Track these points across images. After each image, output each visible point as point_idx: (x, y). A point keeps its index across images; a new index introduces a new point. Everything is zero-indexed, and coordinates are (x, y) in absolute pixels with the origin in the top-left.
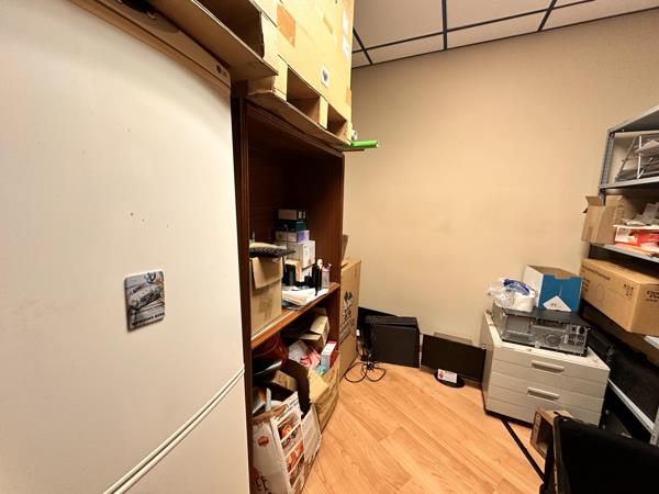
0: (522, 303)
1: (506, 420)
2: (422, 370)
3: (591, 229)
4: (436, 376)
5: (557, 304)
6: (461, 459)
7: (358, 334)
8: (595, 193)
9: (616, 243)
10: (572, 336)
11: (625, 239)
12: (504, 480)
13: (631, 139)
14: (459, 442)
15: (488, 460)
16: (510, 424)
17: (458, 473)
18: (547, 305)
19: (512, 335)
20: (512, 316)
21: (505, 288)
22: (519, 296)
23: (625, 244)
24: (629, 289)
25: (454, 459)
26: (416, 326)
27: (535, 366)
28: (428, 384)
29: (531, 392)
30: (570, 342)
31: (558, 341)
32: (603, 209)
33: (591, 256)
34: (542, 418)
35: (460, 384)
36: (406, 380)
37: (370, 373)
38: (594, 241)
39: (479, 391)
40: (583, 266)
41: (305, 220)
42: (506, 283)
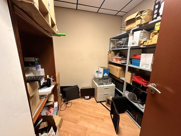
0: (101, 76)
1: (100, 102)
2: (81, 98)
3: (109, 58)
4: (85, 99)
5: (106, 75)
6: (96, 116)
7: (61, 95)
8: (109, 51)
9: (113, 61)
10: (109, 81)
11: (114, 60)
12: (105, 116)
13: (114, 40)
14: (94, 112)
15: (100, 113)
16: (102, 103)
17: (96, 120)
18: (104, 75)
19: (100, 83)
20: (100, 79)
21: (97, 73)
22: (100, 74)
23: (114, 61)
24: (117, 69)
25: (95, 117)
26: (78, 88)
27: (105, 89)
28: (83, 101)
29: (105, 94)
30: (109, 82)
31: (108, 82)
32: (111, 54)
33: (109, 64)
34: (108, 99)
35: (90, 98)
36: (78, 103)
37: (68, 105)
38: (110, 61)
39: (94, 98)
40: (108, 66)
41: (38, 61)
42: (97, 72)
